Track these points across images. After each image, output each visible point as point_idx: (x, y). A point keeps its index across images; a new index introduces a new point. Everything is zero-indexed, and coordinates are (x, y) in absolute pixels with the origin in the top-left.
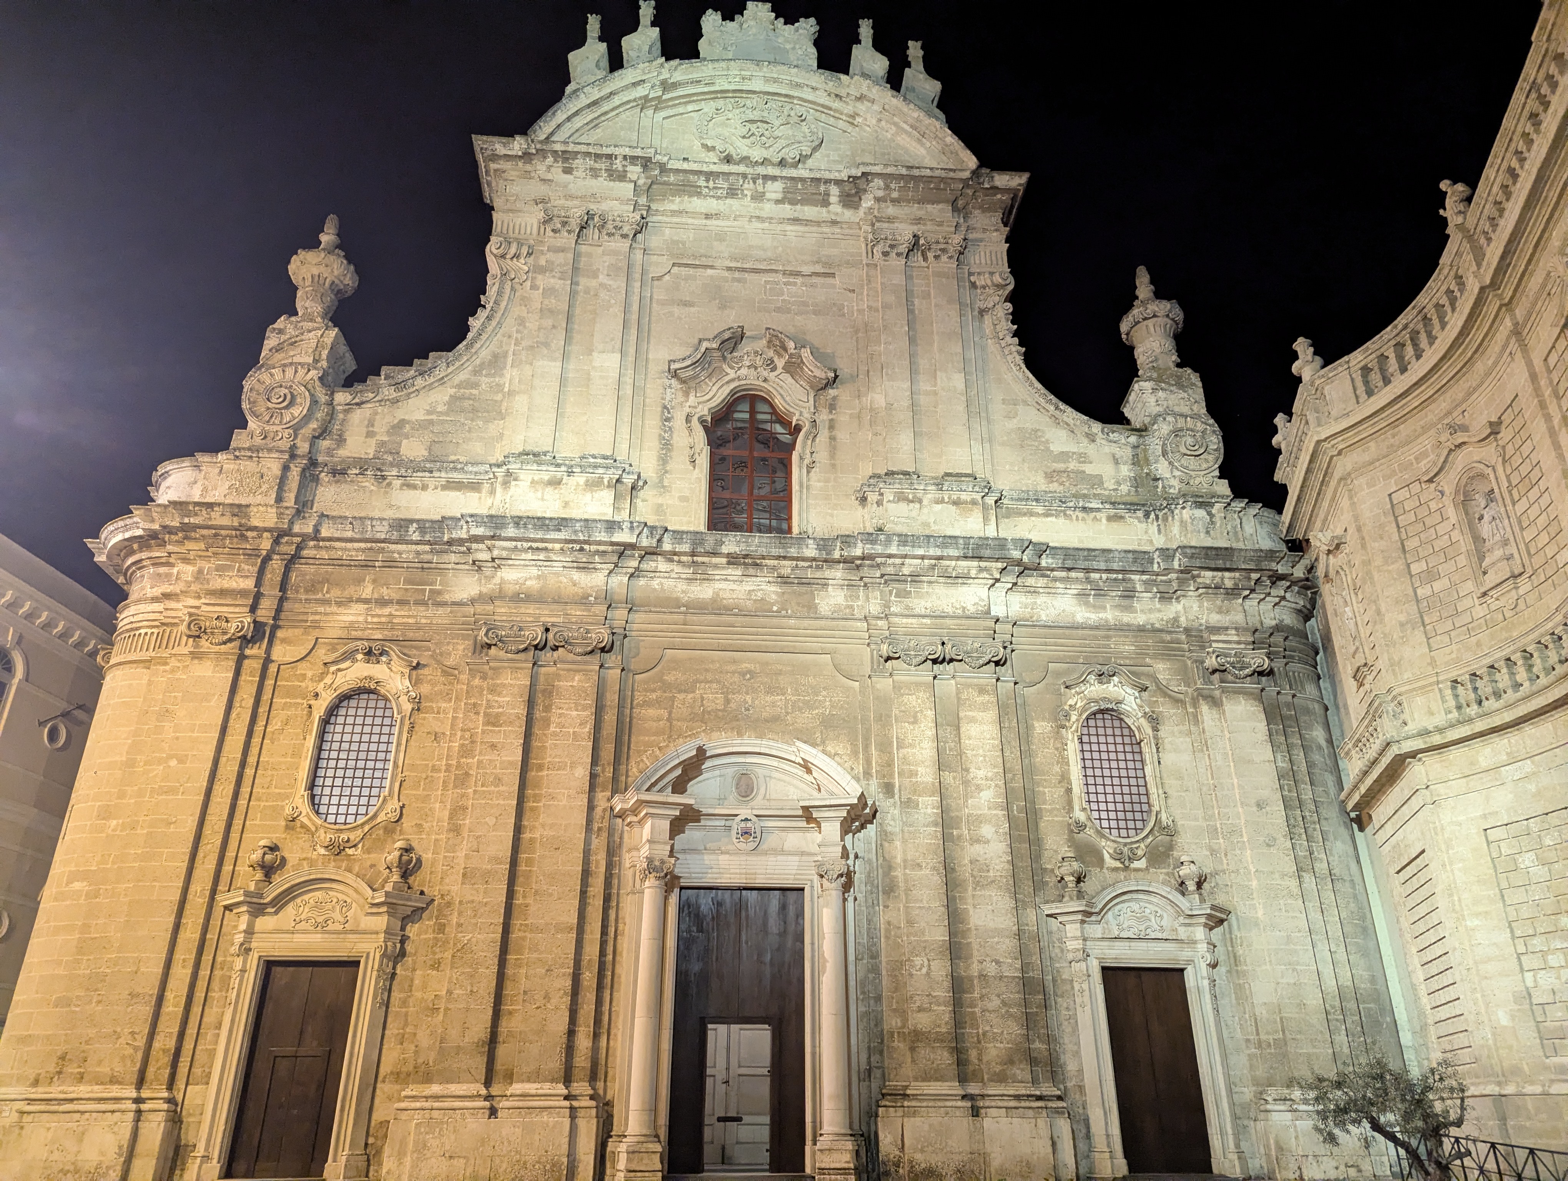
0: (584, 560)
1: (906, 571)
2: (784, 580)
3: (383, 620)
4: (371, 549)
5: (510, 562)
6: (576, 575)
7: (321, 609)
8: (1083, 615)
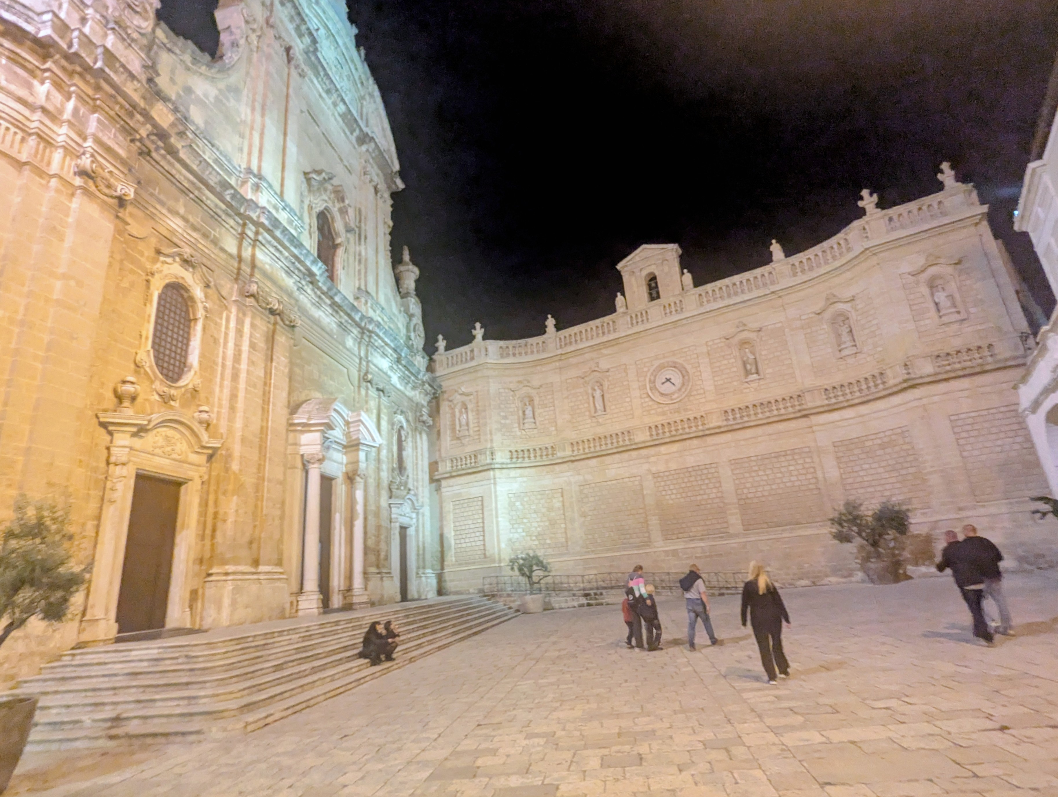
0: (292, 269)
1: (376, 344)
2: (340, 325)
3: (192, 240)
4: (193, 184)
5: (263, 248)
6: (284, 275)
7: (158, 206)
8: (399, 386)
